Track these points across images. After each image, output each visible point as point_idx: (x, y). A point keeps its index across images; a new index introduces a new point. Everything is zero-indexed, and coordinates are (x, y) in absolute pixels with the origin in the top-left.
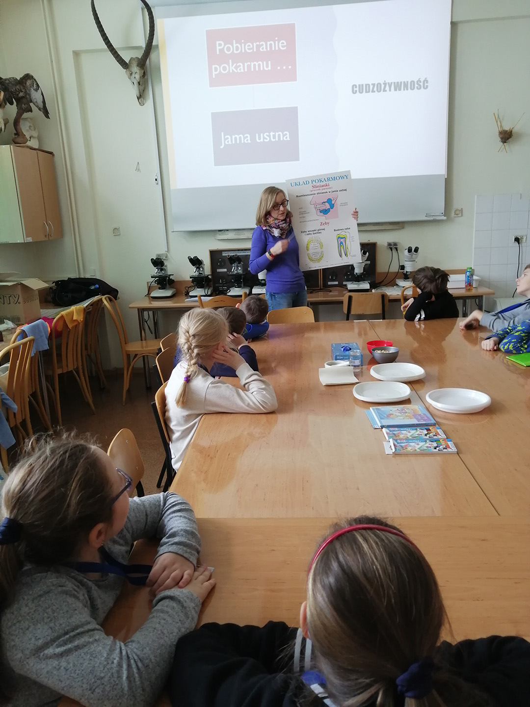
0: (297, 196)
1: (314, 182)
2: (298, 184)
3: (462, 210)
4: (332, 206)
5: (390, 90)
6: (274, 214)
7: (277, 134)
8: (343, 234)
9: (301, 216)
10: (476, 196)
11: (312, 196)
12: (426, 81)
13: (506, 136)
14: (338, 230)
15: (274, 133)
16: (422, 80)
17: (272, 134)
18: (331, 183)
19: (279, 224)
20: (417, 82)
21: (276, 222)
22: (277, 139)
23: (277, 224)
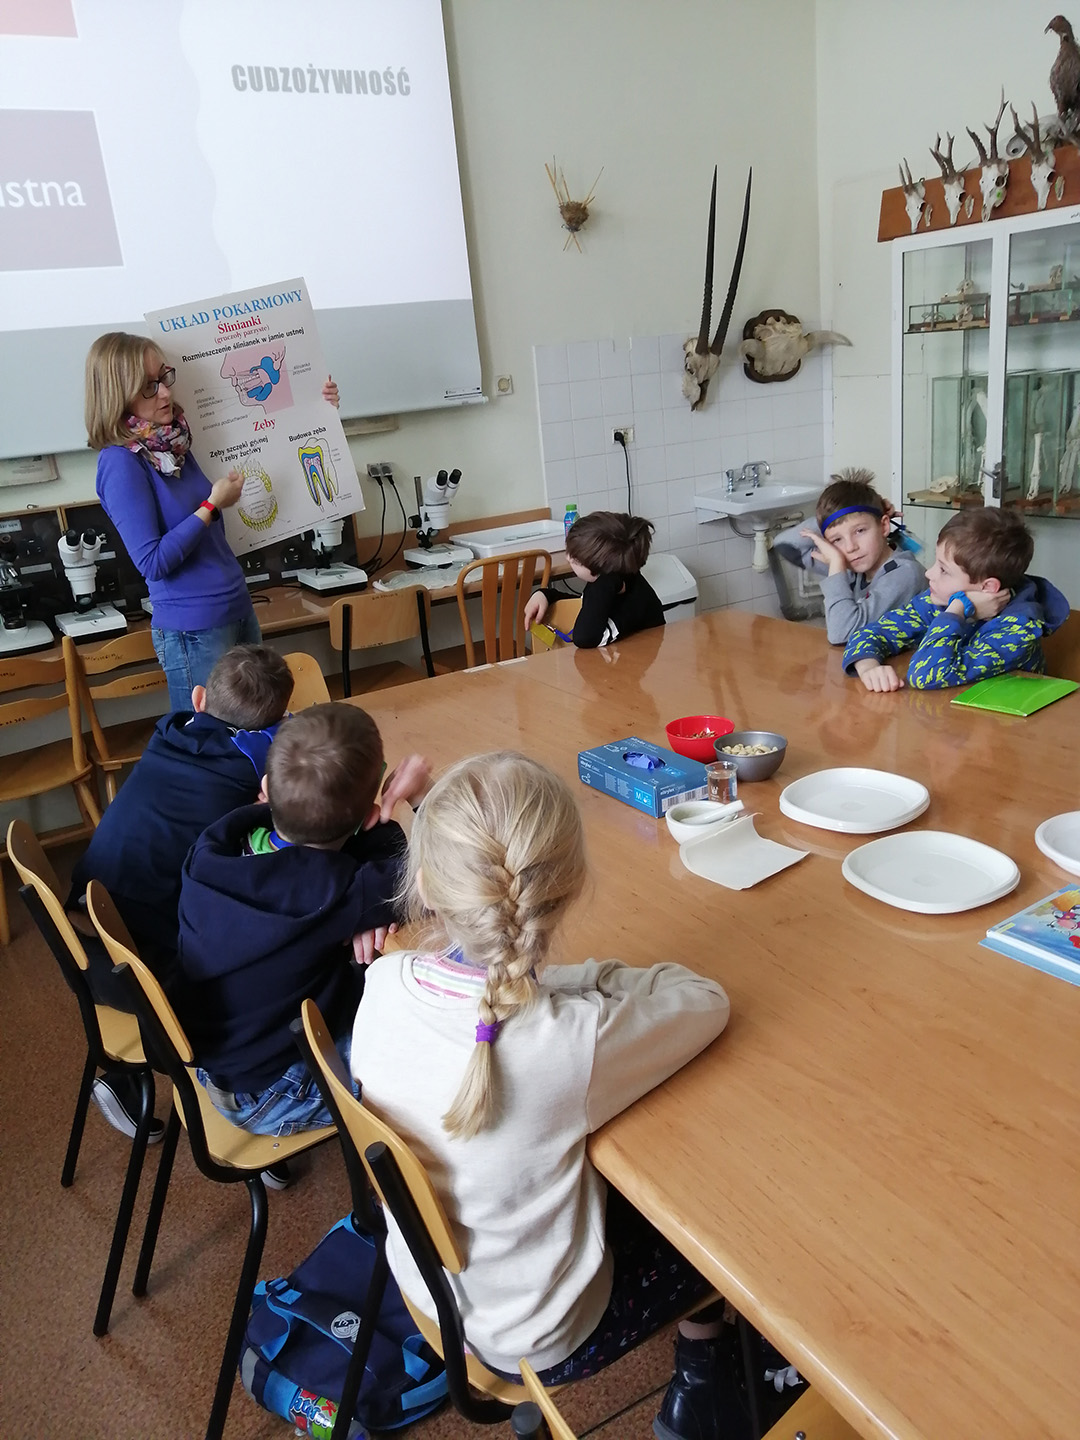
0: (184, 359)
1: (220, 316)
2: (180, 322)
3: (510, 381)
4: (275, 376)
5: (326, 91)
6: (147, 411)
7: (45, 187)
8: (311, 445)
9: (204, 411)
10: (534, 348)
11: (224, 353)
12: (403, 76)
13: (577, 217)
14: (299, 437)
15: (36, 185)
16: (395, 71)
17: (29, 185)
18: (264, 315)
19: (169, 437)
20: (385, 74)
21: (161, 431)
22: (48, 203)
23: (164, 439)
